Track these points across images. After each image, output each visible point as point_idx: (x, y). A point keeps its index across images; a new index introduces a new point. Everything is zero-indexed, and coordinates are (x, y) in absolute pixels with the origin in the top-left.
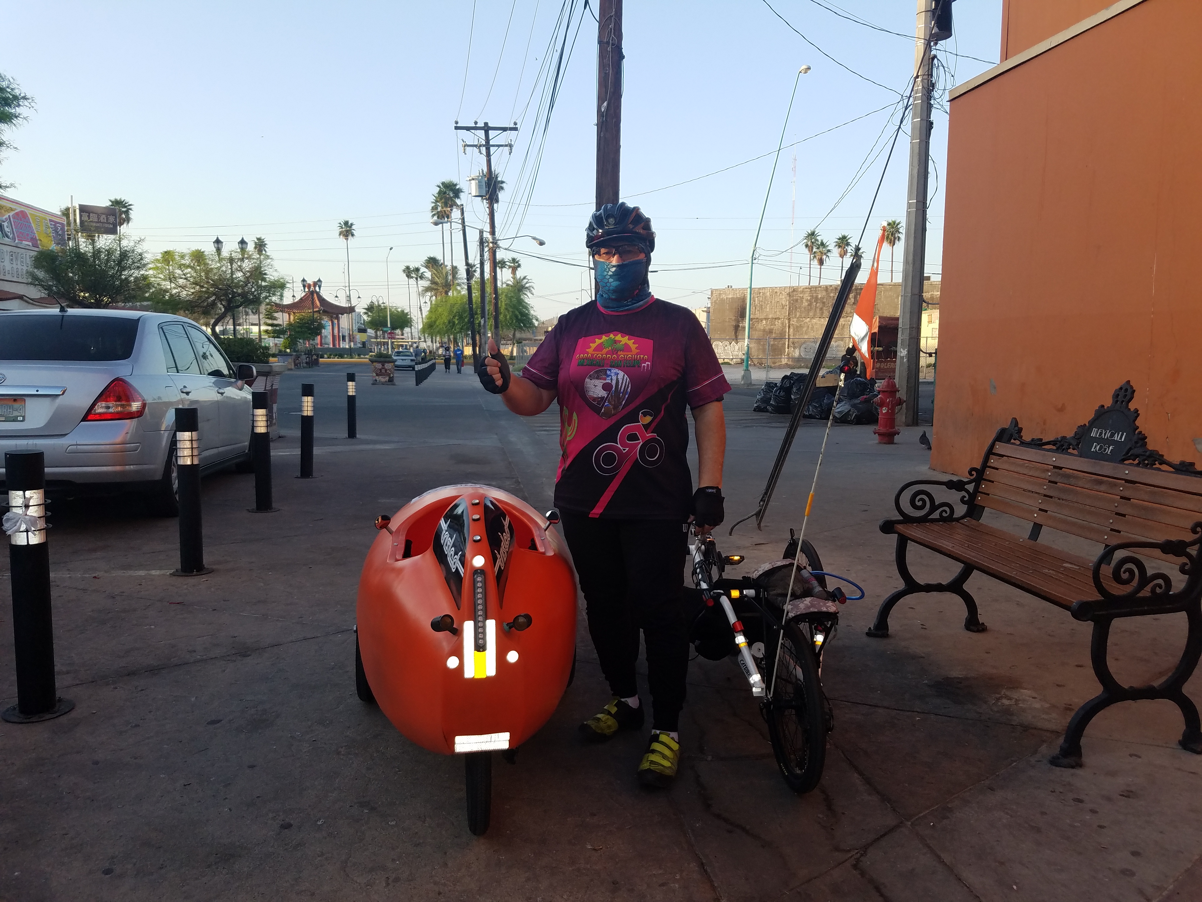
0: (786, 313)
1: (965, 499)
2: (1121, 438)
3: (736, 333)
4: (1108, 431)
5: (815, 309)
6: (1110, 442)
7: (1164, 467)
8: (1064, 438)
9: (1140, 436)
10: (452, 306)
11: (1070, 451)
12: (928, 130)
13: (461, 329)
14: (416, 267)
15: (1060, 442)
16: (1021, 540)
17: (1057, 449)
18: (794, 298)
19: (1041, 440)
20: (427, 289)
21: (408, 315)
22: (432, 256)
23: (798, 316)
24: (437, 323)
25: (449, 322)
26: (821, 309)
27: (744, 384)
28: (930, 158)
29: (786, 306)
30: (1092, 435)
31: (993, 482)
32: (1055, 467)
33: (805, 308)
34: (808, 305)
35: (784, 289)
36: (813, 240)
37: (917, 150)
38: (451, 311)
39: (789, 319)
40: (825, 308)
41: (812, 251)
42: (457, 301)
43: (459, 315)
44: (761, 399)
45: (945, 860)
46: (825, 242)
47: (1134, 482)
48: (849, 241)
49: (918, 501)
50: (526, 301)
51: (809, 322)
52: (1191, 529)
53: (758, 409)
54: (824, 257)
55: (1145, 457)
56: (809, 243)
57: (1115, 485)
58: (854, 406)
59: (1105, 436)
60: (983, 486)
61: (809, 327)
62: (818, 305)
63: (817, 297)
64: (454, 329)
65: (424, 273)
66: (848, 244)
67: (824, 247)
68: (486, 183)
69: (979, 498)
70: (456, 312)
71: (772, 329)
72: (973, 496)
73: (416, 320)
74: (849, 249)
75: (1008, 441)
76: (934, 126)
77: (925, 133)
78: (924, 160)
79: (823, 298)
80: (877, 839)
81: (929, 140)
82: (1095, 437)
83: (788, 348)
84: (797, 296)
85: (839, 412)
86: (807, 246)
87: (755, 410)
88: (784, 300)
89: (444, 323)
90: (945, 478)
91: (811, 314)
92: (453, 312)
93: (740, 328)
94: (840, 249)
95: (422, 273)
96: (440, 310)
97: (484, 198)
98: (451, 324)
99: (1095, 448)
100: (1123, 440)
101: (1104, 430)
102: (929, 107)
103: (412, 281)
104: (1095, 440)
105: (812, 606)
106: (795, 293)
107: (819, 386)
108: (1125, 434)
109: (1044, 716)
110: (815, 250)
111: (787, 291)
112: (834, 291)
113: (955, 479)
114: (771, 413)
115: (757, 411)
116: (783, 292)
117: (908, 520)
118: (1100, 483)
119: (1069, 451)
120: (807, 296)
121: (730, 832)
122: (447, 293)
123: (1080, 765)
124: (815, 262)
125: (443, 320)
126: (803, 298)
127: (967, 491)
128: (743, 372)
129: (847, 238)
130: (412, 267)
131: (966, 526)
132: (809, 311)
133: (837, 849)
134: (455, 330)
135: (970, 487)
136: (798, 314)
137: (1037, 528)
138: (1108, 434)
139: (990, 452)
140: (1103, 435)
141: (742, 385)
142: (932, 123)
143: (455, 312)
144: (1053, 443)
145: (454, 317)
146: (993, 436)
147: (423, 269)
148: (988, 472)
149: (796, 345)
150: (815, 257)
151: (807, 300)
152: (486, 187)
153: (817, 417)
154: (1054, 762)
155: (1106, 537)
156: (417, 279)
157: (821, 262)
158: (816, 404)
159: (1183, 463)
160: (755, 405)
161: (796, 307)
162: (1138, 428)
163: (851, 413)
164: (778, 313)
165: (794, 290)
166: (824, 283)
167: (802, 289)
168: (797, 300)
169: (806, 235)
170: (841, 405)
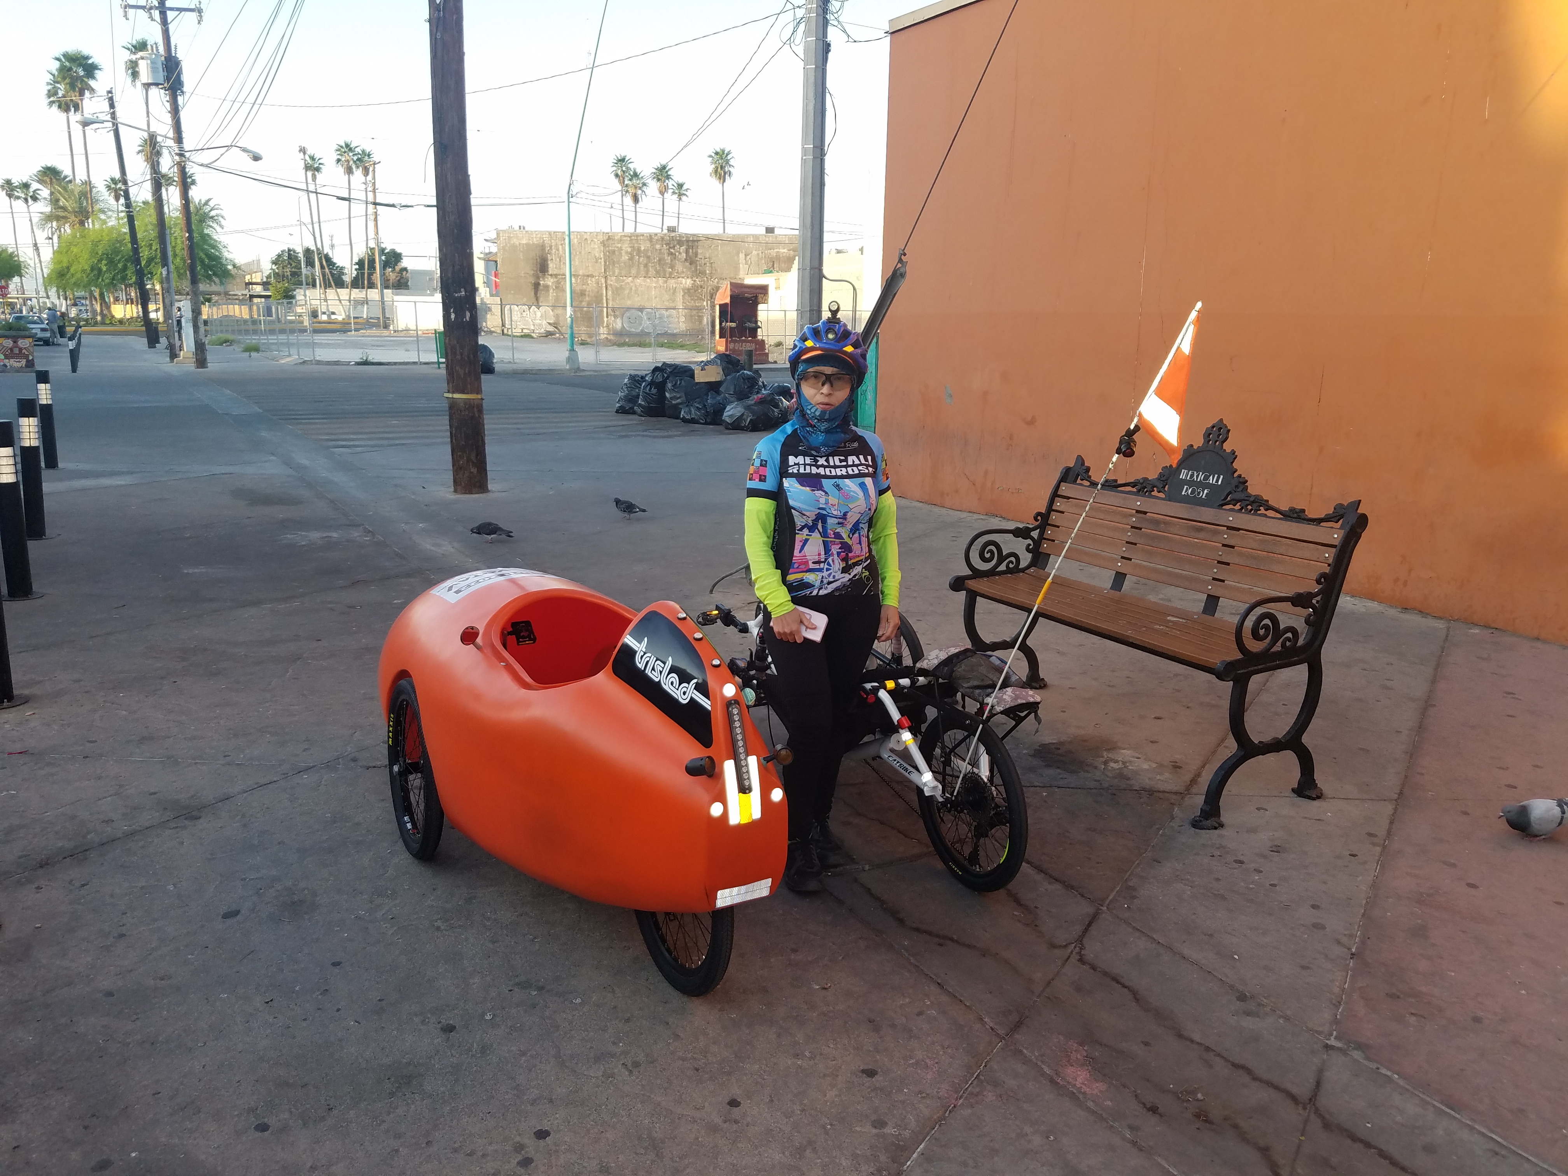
0: (601, 269)
1: (1031, 547)
2: (1217, 481)
3: (536, 293)
4: (1201, 473)
5: (638, 265)
6: (1203, 485)
7: (1270, 513)
8: (1146, 479)
9: (1241, 480)
10: (96, 244)
11: (1155, 493)
12: (825, 53)
13: (113, 279)
14: (24, 181)
15: (1142, 484)
16: (1105, 592)
17: (1139, 491)
18: (610, 248)
19: (1116, 481)
20: (49, 218)
21: (15, 257)
22: (49, 165)
23: (616, 274)
24: (72, 270)
25: (92, 269)
26: (646, 266)
27: (570, 369)
28: (827, 91)
29: (601, 259)
30: (1181, 477)
31: (1058, 527)
32: (1138, 512)
33: (625, 263)
34: (629, 259)
35: (596, 235)
36: (624, 169)
37: (812, 79)
38: (94, 253)
39: (606, 277)
40: (650, 264)
41: (624, 182)
42: (102, 236)
43: (107, 257)
44: (625, 396)
45: (1160, 941)
46: (638, 171)
47: (1238, 529)
48: (669, 173)
49: (987, 553)
50: (215, 237)
51: (632, 282)
52: (1316, 580)
53: (621, 411)
54: (639, 192)
55: (1248, 502)
56: (619, 172)
57: (1216, 533)
58: (748, 408)
59: (1197, 479)
60: (1049, 532)
61: (631, 289)
62: (641, 259)
63: (639, 250)
64: (100, 280)
65: (38, 192)
66: (668, 177)
67: (638, 179)
68: (163, 64)
69: (1045, 546)
70: (103, 254)
71: (585, 291)
72: (1038, 543)
73: (33, 265)
74: (670, 183)
75: (1074, 482)
76: (832, 48)
77: (822, 57)
78: (821, 92)
79: (648, 250)
80: (1086, 930)
81: (826, 66)
82: (1186, 480)
83: (607, 317)
84: (614, 245)
85: (730, 416)
86: (617, 175)
87: (617, 412)
88: (597, 251)
89: (84, 271)
90: (1011, 526)
91: (634, 271)
92: (97, 253)
93: (541, 288)
94: (659, 183)
95: (34, 191)
96: (75, 250)
97: (160, 86)
98: (96, 271)
99: (1186, 491)
100: (1219, 483)
101: (1195, 472)
102: (825, 23)
103: (19, 205)
104: (1185, 482)
105: (1017, 697)
106: (611, 242)
107: (698, 381)
108: (1222, 477)
109: (1158, 777)
110: (626, 182)
111: (601, 238)
112: (660, 242)
113: (1021, 526)
114: (641, 416)
115: (621, 413)
116: (596, 240)
117: (977, 574)
118: (1200, 530)
119: (1153, 493)
120: (626, 247)
121: (941, 945)
122: (82, 223)
123: (1221, 826)
124: (628, 200)
125: (81, 266)
126: (621, 249)
127: (1032, 538)
128: (568, 352)
129: (667, 169)
130: (16, 181)
131: (1033, 576)
132: (630, 267)
133: (1053, 946)
134: (103, 280)
135: (1035, 534)
136: (617, 271)
137: (1120, 578)
138: (1201, 477)
139: (1055, 495)
140: (1195, 477)
141: (567, 370)
142: (829, 45)
143: (100, 253)
144: (1134, 484)
145: (100, 261)
146: (1057, 476)
147: (35, 186)
148: (1054, 516)
149: (617, 313)
150: (627, 191)
151: (627, 252)
152: (164, 71)
153: (702, 421)
154: (1196, 824)
155: (1210, 587)
156: (26, 200)
157: (636, 199)
158: (698, 405)
159: (1292, 510)
160: (618, 405)
161: (614, 262)
162: (1236, 471)
163: (745, 417)
164: (590, 268)
165: (609, 238)
166: (641, 229)
167: (619, 237)
168: (614, 252)
169: (616, 162)
170: (732, 406)
